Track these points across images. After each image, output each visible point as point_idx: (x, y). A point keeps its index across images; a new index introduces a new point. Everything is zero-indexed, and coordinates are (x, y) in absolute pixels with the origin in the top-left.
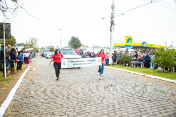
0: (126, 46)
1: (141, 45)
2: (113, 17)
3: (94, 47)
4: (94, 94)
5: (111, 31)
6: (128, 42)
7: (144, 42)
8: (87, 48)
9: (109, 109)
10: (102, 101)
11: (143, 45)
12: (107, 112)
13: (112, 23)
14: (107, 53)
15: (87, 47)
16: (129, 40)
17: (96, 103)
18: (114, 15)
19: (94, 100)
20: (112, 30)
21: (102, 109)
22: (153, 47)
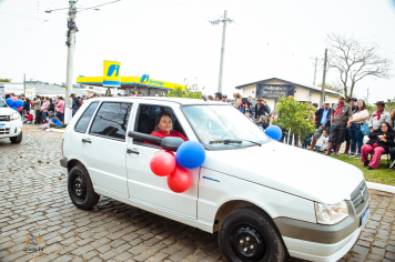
0: (105, 82)
1: (138, 81)
2: (73, 12)
3: (25, 82)
4: (21, 200)
5: (68, 44)
6: (110, 74)
7: (144, 77)
8: (6, 85)
9: (63, 231)
10: (45, 213)
11: (142, 81)
12: (59, 239)
13: (72, 26)
14: (61, 98)
15: (6, 81)
16: (113, 69)
17: (28, 221)
18: (76, 5)
19: (24, 214)
20: (72, 42)
21: (44, 232)
22: (164, 86)
